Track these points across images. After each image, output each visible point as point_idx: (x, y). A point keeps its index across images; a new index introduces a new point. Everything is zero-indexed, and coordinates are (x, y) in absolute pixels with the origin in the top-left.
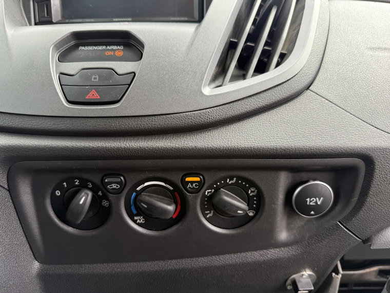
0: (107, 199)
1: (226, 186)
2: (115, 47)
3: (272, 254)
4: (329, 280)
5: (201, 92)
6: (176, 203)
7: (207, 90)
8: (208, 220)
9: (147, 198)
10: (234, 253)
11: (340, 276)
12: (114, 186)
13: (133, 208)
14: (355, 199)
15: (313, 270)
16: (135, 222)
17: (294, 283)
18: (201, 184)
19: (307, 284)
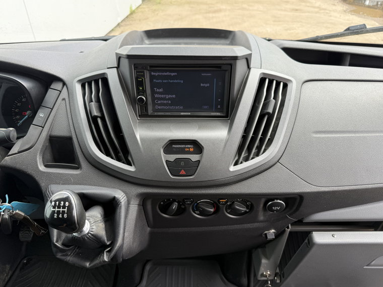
0: (184, 205)
1: (237, 201)
2: (189, 146)
3: (256, 225)
4: (284, 231)
5: (229, 170)
6: (214, 207)
7: (232, 168)
8: (228, 213)
9: (202, 206)
10: (239, 224)
11: (289, 230)
12: (188, 202)
13: (195, 208)
14: (294, 208)
15: (275, 230)
16: (195, 213)
17: (266, 234)
18: (226, 202)
19: (272, 234)
